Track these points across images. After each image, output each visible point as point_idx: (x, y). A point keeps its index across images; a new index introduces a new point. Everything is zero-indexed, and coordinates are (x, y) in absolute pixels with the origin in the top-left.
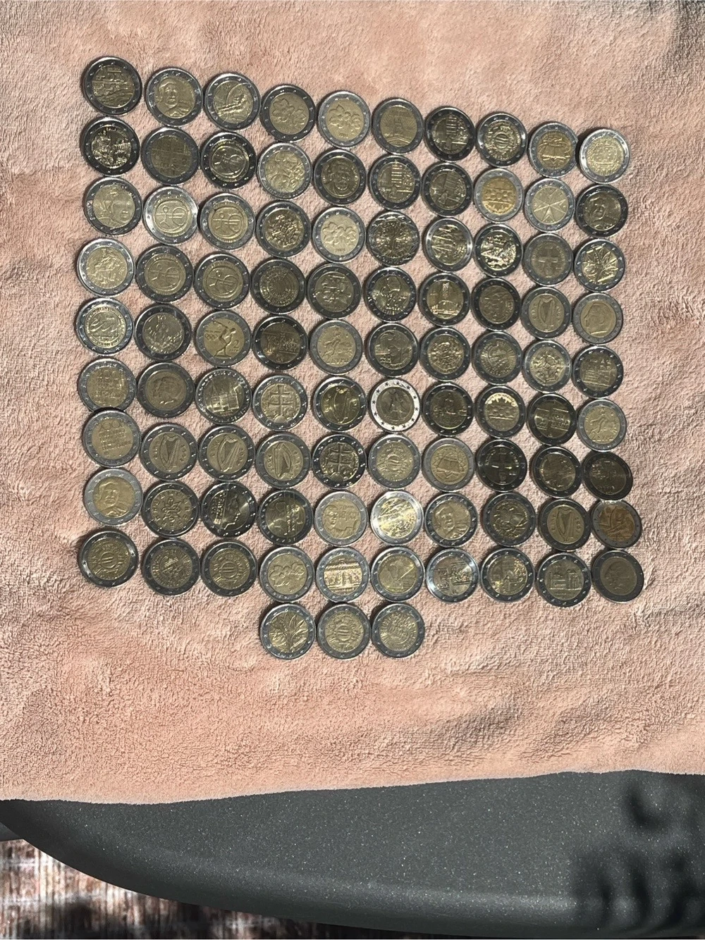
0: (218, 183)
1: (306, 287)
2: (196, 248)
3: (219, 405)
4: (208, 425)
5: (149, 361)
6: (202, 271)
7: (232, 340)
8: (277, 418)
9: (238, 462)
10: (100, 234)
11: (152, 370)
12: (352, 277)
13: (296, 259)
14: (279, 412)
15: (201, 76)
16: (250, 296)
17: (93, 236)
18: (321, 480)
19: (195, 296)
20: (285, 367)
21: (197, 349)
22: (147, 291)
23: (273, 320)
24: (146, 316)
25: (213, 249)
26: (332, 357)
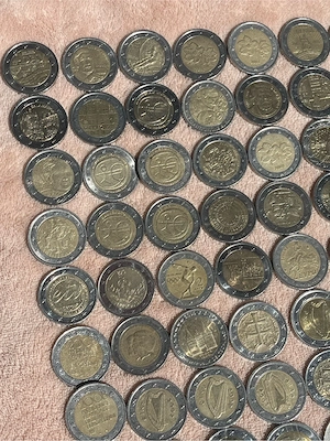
0: (147, 132)
1: (255, 209)
2: (140, 198)
3: (196, 348)
4: (190, 371)
5: (118, 319)
6: (150, 218)
7: (195, 279)
8: (259, 348)
9: (230, 404)
10: (45, 207)
11: (122, 328)
12: (298, 190)
13: (238, 186)
14: (259, 341)
15: (112, 40)
16: (202, 231)
17: (39, 210)
18: (321, 403)
19: (149, 244)
20: (254, 293)
21: (163, 296)
22: (102, 251)
23: (232, 249)
24: (106, 275)
25: (157, 195)
26: (298, 271)
